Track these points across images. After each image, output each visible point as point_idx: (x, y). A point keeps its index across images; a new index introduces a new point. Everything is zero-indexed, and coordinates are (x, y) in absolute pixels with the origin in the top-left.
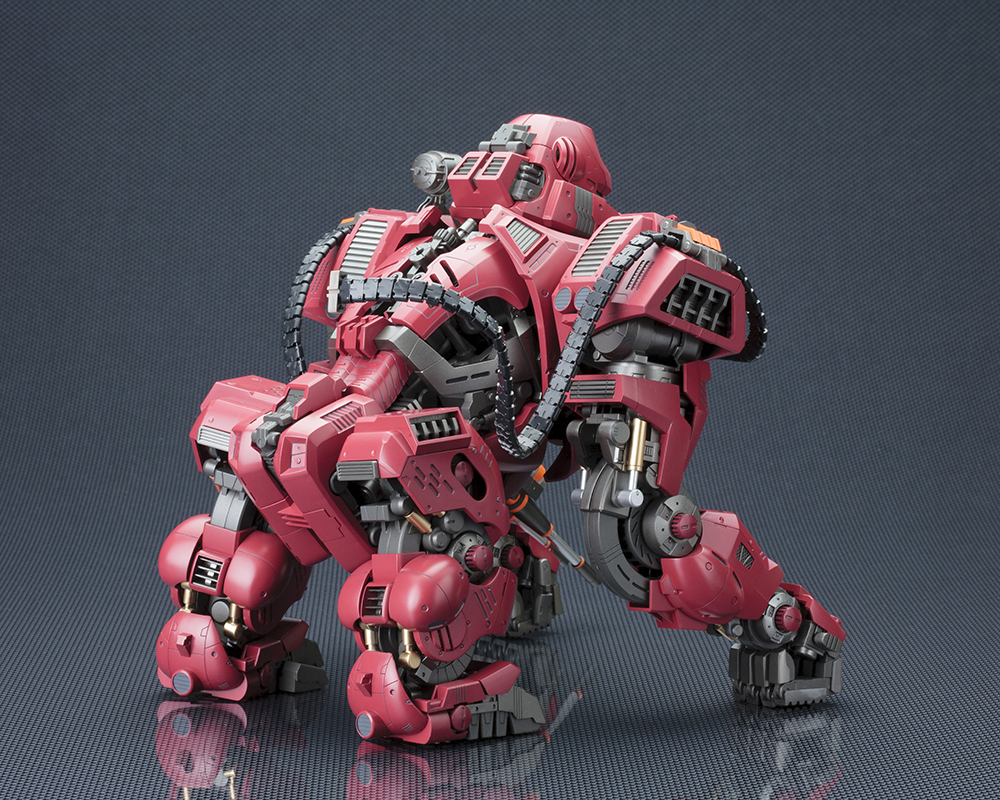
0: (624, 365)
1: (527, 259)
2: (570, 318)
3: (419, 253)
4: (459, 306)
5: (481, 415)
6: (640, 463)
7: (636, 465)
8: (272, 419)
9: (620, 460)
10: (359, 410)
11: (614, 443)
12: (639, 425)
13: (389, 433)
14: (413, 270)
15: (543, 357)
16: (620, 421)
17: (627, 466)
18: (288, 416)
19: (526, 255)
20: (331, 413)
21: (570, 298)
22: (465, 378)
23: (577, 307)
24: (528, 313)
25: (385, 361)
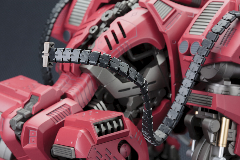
0: (217, 85)
1: (164, 23)
2: (188, 58)
3: (107, 16)
4: (119, 69)
5: (137, 108)
6: (225, 142)
7: (223, 144)
8: (21, 114)
9: (214, 141)
10: (69, 109)
11: (211, 131)
12: (225, 121)
13: (82, 131)
14: (103, 26)
15: (172, 76)
16: (214, 119)
17: (218, 143)
18: (29, 112)
19: (164, 20)
20: (53, 111)
21: (188, 47)
22: (129, 89)
23: (192, 52)
24: (164, 52)
25: (86, 78)
